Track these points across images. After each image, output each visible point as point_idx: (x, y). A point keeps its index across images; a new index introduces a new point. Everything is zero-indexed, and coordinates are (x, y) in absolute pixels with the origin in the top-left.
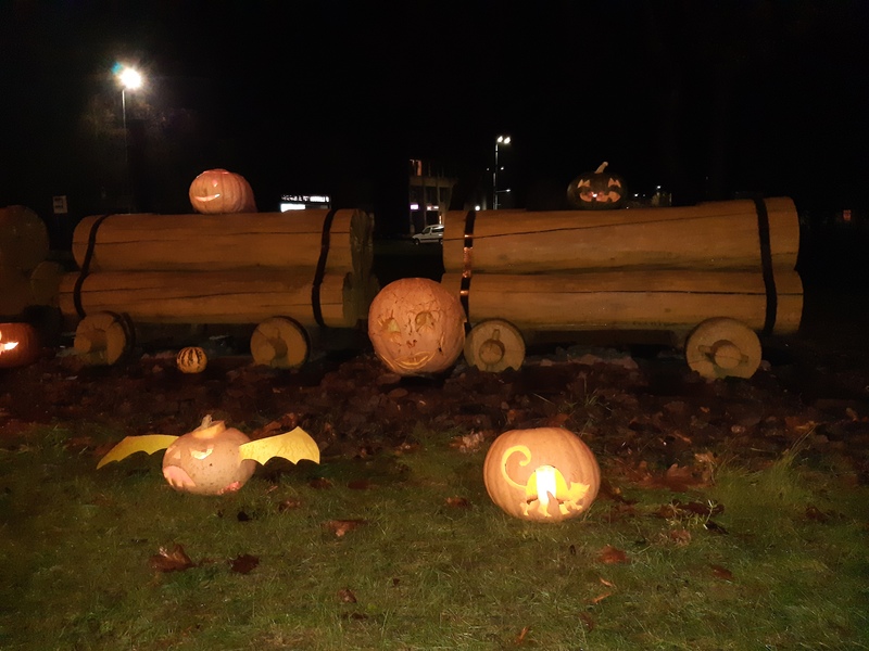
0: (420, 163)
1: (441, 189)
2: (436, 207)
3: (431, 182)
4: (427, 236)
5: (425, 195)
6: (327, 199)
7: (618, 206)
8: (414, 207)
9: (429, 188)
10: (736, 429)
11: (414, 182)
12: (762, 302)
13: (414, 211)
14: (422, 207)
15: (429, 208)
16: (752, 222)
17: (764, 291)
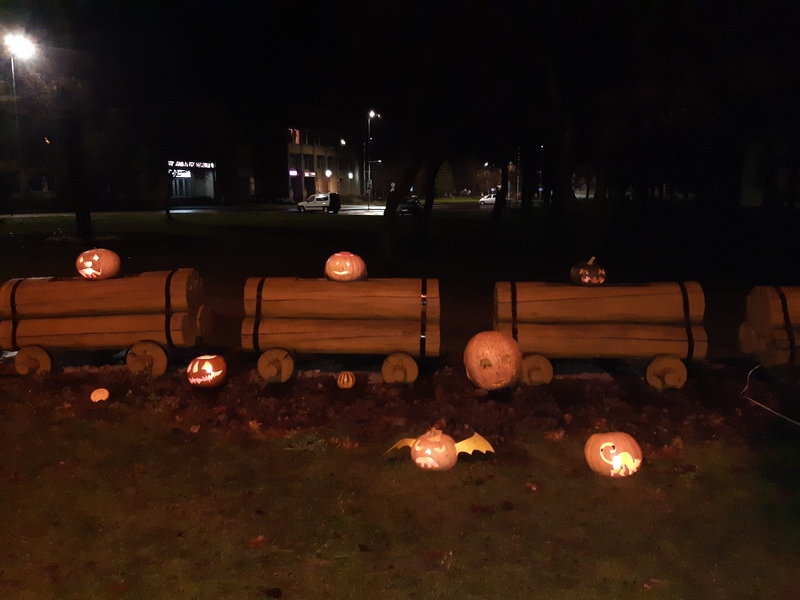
0: (297, 132)
1: (319, 157)
2: (313, 174)
3: (308, 150)
4: (311, 204)
5: (303, 162)
6: (212, 165)
7: (603, 285)
8: (293, 173)
9: (306, 156)
10: (686, 423)
11: (292, 150)
12: (687, 344)
13: (293, 177)
14: (300, 173)
15: (307, 175)
16: (679, 298)
17: (686, 338)
